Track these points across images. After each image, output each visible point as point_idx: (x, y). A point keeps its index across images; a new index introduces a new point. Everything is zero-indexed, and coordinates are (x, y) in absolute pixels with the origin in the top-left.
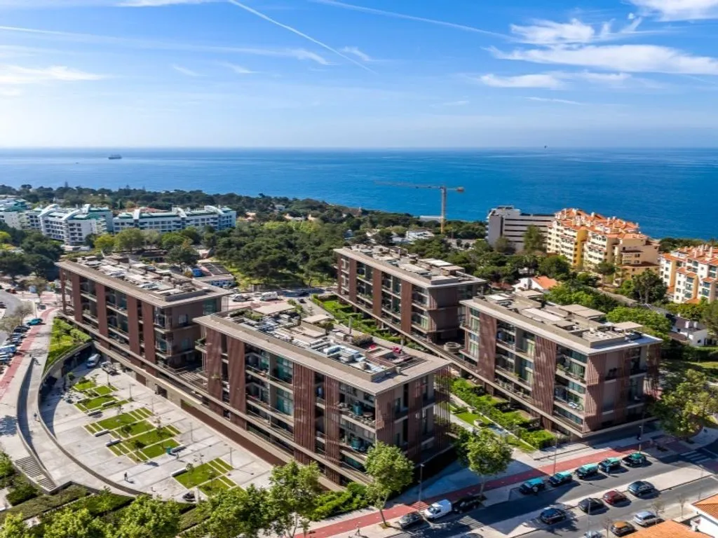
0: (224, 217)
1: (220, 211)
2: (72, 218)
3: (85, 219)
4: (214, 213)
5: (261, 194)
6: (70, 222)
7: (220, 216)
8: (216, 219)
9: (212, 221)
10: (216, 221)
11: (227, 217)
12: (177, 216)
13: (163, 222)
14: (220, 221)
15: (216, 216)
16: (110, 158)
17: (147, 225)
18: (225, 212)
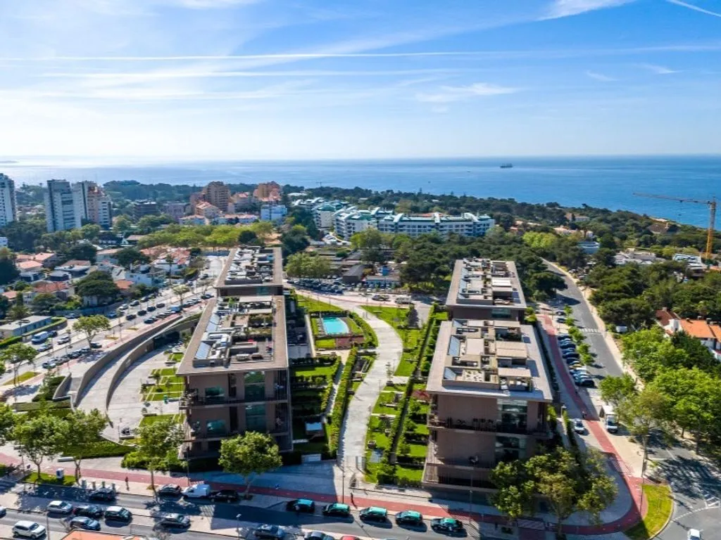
0: (479, 226)
1: (476, 219)
2: (350, 218)
3: (358, 219)
4: (470, 220)
5: (584, 205)
6: (348, 221)
7: (475, 223)
8: (470, 226)
9: (467, 227)
10: (470, 228)
11: (484, 225)
12: (433, 221)
13: (419, 227)
14: (474, 228)
15: (471, 223)
16: (502, 167)
17: (405, 228)
18: (481, 220)
